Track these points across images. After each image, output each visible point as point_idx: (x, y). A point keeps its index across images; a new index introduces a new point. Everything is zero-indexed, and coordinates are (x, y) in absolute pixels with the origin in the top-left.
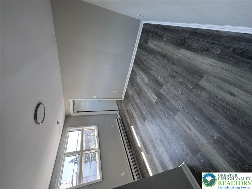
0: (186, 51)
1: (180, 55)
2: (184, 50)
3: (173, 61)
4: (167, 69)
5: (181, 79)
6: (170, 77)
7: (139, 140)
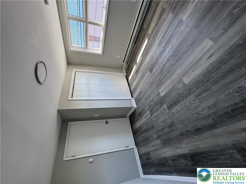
0: (183, 153)
1: (184, 146)
2: (185, 153)
3: (184, 136)
4: (181, 124)
5: (166, 130)
6: (171, 122)
7: (140, 59)
